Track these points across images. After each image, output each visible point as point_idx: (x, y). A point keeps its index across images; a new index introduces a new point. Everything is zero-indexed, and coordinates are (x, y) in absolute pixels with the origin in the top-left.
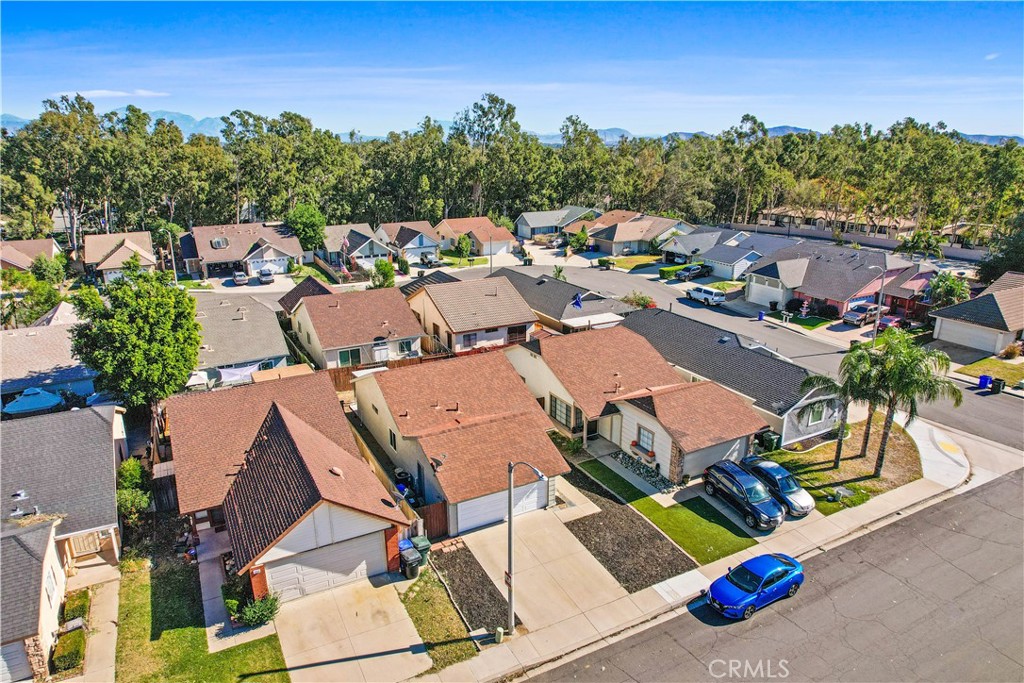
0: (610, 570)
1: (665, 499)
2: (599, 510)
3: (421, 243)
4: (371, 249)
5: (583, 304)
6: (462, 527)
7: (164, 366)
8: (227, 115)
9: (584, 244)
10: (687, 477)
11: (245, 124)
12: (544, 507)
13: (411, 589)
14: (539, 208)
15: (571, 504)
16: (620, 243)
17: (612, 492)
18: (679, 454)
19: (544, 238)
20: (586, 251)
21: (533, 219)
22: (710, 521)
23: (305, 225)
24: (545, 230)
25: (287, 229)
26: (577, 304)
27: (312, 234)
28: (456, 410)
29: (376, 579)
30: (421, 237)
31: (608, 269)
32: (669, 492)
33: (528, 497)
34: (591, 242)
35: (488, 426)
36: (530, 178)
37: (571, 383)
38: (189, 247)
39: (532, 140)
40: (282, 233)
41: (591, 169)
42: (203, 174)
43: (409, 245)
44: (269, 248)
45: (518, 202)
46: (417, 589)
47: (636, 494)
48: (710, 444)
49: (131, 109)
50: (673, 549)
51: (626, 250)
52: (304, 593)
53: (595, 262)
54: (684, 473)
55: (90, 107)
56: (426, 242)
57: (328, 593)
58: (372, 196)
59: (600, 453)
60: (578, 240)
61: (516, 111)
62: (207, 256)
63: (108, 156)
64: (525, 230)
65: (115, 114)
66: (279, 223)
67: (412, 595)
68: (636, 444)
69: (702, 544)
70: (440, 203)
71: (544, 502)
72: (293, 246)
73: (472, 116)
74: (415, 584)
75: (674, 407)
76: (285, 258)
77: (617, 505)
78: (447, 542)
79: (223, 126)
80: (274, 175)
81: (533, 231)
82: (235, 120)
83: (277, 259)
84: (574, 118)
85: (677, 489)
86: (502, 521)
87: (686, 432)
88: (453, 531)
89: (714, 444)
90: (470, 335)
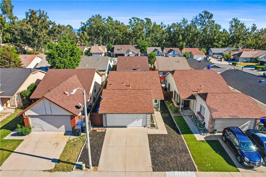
0: (152, 158)
1: (200, 137)
2: (166, 133)
3: (174, 53)
4: (158, 53)
5: (211, 69)
6: (108, 125)
8: (131, 18)
9: (229, 58)
10: (216, 130)
11: (135, 21)
12: (145, 127)
13: (73, 140)
14: (217, 47)
15: (157, 128)
16: (243, 58)
17: (179, 129)
18: (213, 120)
19: (216, 56)
20: (229, 60)
21: (214, 50)
22: (217, 152)
23: (142, 46)
24: (217, 54)
25: (137, 47)
26: (209, 68)
27: (144, 48)
28: (129, 86)
29: (67, 133)
30: (174, 51)
31: (235, 65)
32: (204, 135)
33: (138, 120)
34: (232, 57)
35: (131, 91)
36: (215, 38)
37: (180, 85)
38: (112, 50)
39: (218, 26)
40: (136, 48)
41: (239, 36)
42: (121, 33)
43: (170, 54)
44: (130, 51)
45: (210, 45)
46: (76, 140)
47: (188, 131)
48: (228, 117)
49: (109, 17)
50: (190, 159)
51: (244, 61)
52: (43, 131)
53: (231, 63)
54: (214, 129)
55: (101, 17)
56: (175, 53)
57: (50, 132)
58: (165, 40)
59: (185, 114)
60: (227, 56)
61: (213, 16)
62: (116, 52)
63: (101, 27)
64: (211, 54)
65: (105, 18)
66: (136, 45)
67: (72, 141)
68: (199, 113)
69: (205, 161)
70: (185, 44)
71: (145, 124)
72: (138, 51)
73: (198, 18)
74: (76, 138)
75: (217, 99)
76: (135, 54)
77: (176, 133)
78: (100, 128)
79: (129, 21)
80: (139, 33)
81: (213, 54)
82: (133, 20)
83: (133, 54)
84: (235, 19)
85: (208, 134)
86: (125, 127)
87: (218, 110)
88: (104, 125)
89: (230, 118)
90: (165, 73)
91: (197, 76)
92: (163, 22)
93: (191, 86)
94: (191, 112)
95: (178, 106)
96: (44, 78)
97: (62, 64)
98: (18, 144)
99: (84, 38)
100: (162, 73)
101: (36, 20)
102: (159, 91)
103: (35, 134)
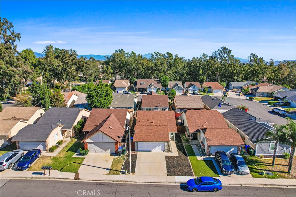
0: (167, 169)
1: (199, 158)
2: (178, 155)
3: (194, 88)
4: (179, 88)
5: (222, 106)
6: (139, 149)
7: (101, 104)
8: (153, 53)
9: (248, 92)
10: (211, 154)
11: (157, 55)
12: (163, 151)
13: (117, 158)
14: (237, 81)
15: (172, 152)
16: (259, 93)
17: (187, 153)
18: (209, 147)
19: (235, 90)
20: (248, 95)
21: (234, 84)
22: (209, 167)
23: (164, 81)
24: (237, 87)
25: (159, 82)
26: (219, 106)
27: (165, 83)
28: (153, 123)
29: (112, 154)
30: (194, 86)
31: (251, 100)
32: (203, 157)
33: (158, 147)
34: (250, 92)
35: (154, 126)
36: (235, 72)
37: (190, 122)
38: (135, 84)
39: (238, 60)
40: (158, 82)
41: (258, 70)
42: (144, 67)
43: (190, 88)
44: (152, 85)
45: (230, 78)
46: (118, 158)
47: (193, 154)
48: (218, 145)
49: (132, 52)
50: (191, 170)
51: (261, 95)
52: (96, 152)
53: (248, 98)
54: (210, 153)
55: (124, 52)
56: (195, 87)
57: (101, 154)
58: (186, 74)
59: (193, 144)
60: (245, 91)
61: (231, 52)
62: (139, 86)
63: (124, 62)
64: (231, 87)
65: (128, 53)
66: (158, 80)
67: (116, 159)
68: (202, 142)
69: (200, 171)
70: (205, 77)
71: (164, 150)
72: (160, 86)
73: (217, 53)
74: (119, 157)
75: (212, 132)
76: (157, 88)
77: (184, 156)
78: (134, 152)
79: (151, 56)
80: (161, 68)
81: (234, 87)
82: (154, 54)
83: (154, 88)
84: (253, 54)
85: (206, 157)
86: (150, 151)
87: (212, 140)
88: (136, 150)
89: (219, 145)
90: (182, 110)
91: (203, 115)
92: (184, 57)
93: (198, 122)
94: (198, 142)
95: (189, 138)
96: (90, 115)
97: (99, 103)
98: (83, 160)
99: (108, 72)
100: (180, 109)
101: (68, 58)
102: (174, 126)
103: (91, 155)
